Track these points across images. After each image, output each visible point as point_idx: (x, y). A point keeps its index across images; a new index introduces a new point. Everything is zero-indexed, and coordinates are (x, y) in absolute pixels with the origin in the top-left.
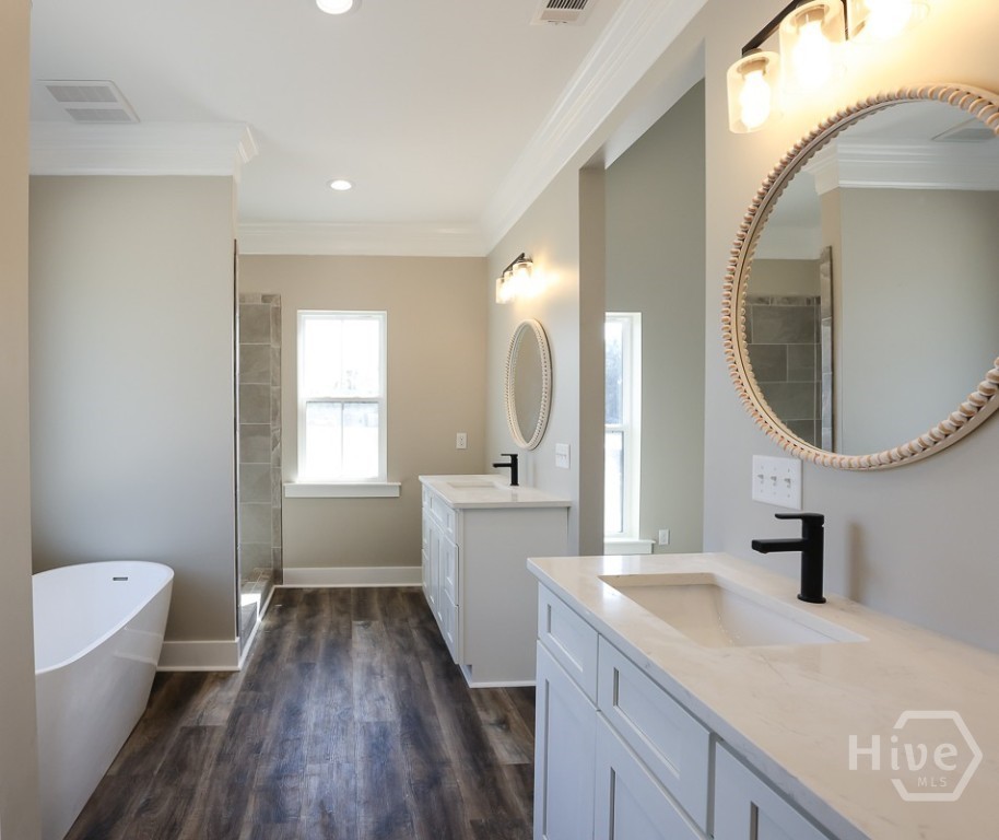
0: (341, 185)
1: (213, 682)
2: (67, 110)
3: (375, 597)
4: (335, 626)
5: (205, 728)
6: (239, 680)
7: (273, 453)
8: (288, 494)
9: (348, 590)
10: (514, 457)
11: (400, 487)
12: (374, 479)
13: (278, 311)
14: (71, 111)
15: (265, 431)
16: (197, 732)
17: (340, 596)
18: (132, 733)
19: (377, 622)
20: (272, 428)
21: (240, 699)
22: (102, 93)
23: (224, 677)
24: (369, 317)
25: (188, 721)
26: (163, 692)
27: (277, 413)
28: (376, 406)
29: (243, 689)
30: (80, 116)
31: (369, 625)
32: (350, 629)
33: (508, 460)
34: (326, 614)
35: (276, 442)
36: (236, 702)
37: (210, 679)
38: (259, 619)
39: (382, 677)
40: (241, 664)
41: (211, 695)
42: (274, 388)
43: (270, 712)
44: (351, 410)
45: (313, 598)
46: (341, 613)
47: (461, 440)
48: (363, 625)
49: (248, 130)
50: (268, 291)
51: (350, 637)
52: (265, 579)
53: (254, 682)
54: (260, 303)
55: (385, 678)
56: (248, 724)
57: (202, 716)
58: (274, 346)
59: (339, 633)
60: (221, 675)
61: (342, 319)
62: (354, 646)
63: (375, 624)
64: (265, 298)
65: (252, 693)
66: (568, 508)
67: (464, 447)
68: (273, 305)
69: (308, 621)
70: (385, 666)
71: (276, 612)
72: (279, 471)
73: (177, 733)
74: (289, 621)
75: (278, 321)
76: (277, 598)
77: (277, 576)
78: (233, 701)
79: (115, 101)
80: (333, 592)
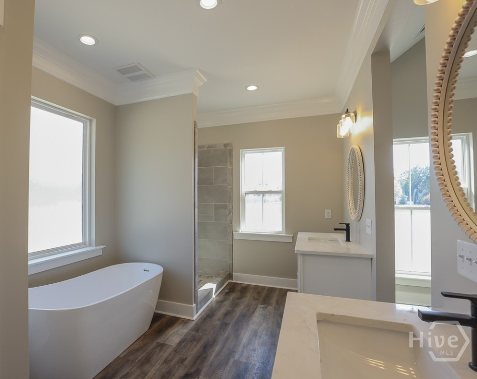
0: (252, 88)
1: (181, 323)
2: (128, 78)
3: (277, 293)
4: (248, 306)
5: (166, 345)
6: (191, 325)
7: (228, 217)
8: (235, 237)
9: (264, 288)
10: (348, 225)
11: (293, 237)
12: (279, 232)
13: (231, 151)
14: (129, 78)
15: (225, 207)
16: (162, 346)
17: (258, 290)
18: (136, 341)
19: (271, 307)
20: (228, 205)
21: (188, 334)
22: (135, 68)
23: (186, 322)
24: (276, 151)
25: (160, 340)
26: (158, 324)
27: (230, 198)
28: (280, 195)
29: (190, 330)
30: (133, 79)
31: (266, 308)
32: (255, 309)
33: (344, 227)
34: (248, 298)
35: (230, 212)
36: (185, 335)
37: (180, 322)
38: (214, 296)
39: (260, 338)
40: (195, 317)
41: (177, 329)
42: (229, 187)
43: (197, 344)
44: (267, 197)
45: (245, 289)
46: (255, 299)
47: (328, 213)
48: (263, 308)
49: (198, 71)
50: (226, 142)
51: (253, 313)
52: (222, 277)
53: (198, 328)
54: (223, 147)
55: (261, 339)
56: (185, 348)
57: (168, 338)
58: (229, 167)
59: (249, 310)
60: (185, 321)
61: (263, 152)
62: (253, 318)
63: (270, 308)
64: (225, 145)
65: (194, 332)
66: (372, 259)
67: (330, 217)
68: (229, 148)
69: (236, 301)
70: (264, 332)
71: (224, 294)
72: (232, 226)
73: (154, 344)
74: (228, 299)
75: (231, 155)
76: (228, 287)
77: (230, 276)
78: (184, 334)
79: (141, 70)
80: (256, 287)
